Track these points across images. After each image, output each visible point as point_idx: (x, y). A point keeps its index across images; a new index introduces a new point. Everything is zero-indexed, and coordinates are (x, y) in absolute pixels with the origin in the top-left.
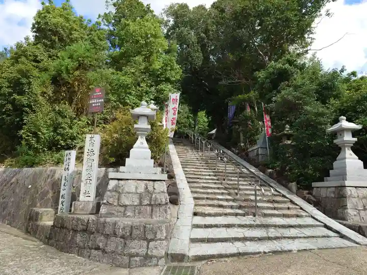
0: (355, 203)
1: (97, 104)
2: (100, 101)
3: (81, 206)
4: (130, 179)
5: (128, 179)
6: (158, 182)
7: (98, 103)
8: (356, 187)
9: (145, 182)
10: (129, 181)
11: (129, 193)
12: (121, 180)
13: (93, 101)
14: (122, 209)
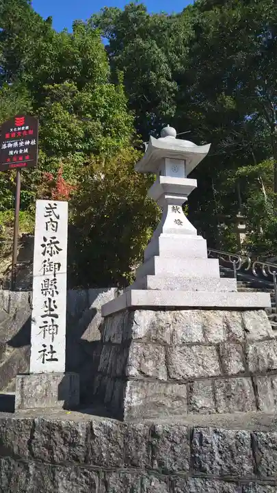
1: (21, 151)
2: (28, 143)
3: (39, 388)
6: (252, 312)
7: (23, 148)
9: (221, 313)
10: (183, 312)
11: (190, 345)
12: (164, 309)
13: (10, 145)
14: (182, 390)
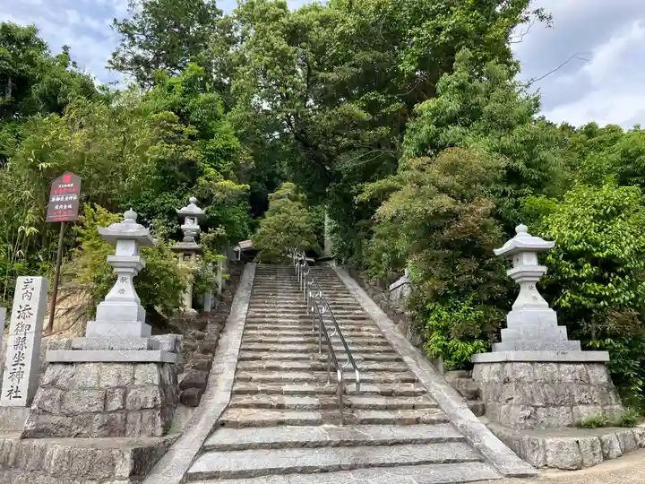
0: (529, 395)
1: (66, 206)
2: (71, 198)
4: (89, 362)
5: (84, 362)
6: (143, 366)
8: (532, 362)
9: (117, 366)
10: (87, 365)
13: (58, 199)
